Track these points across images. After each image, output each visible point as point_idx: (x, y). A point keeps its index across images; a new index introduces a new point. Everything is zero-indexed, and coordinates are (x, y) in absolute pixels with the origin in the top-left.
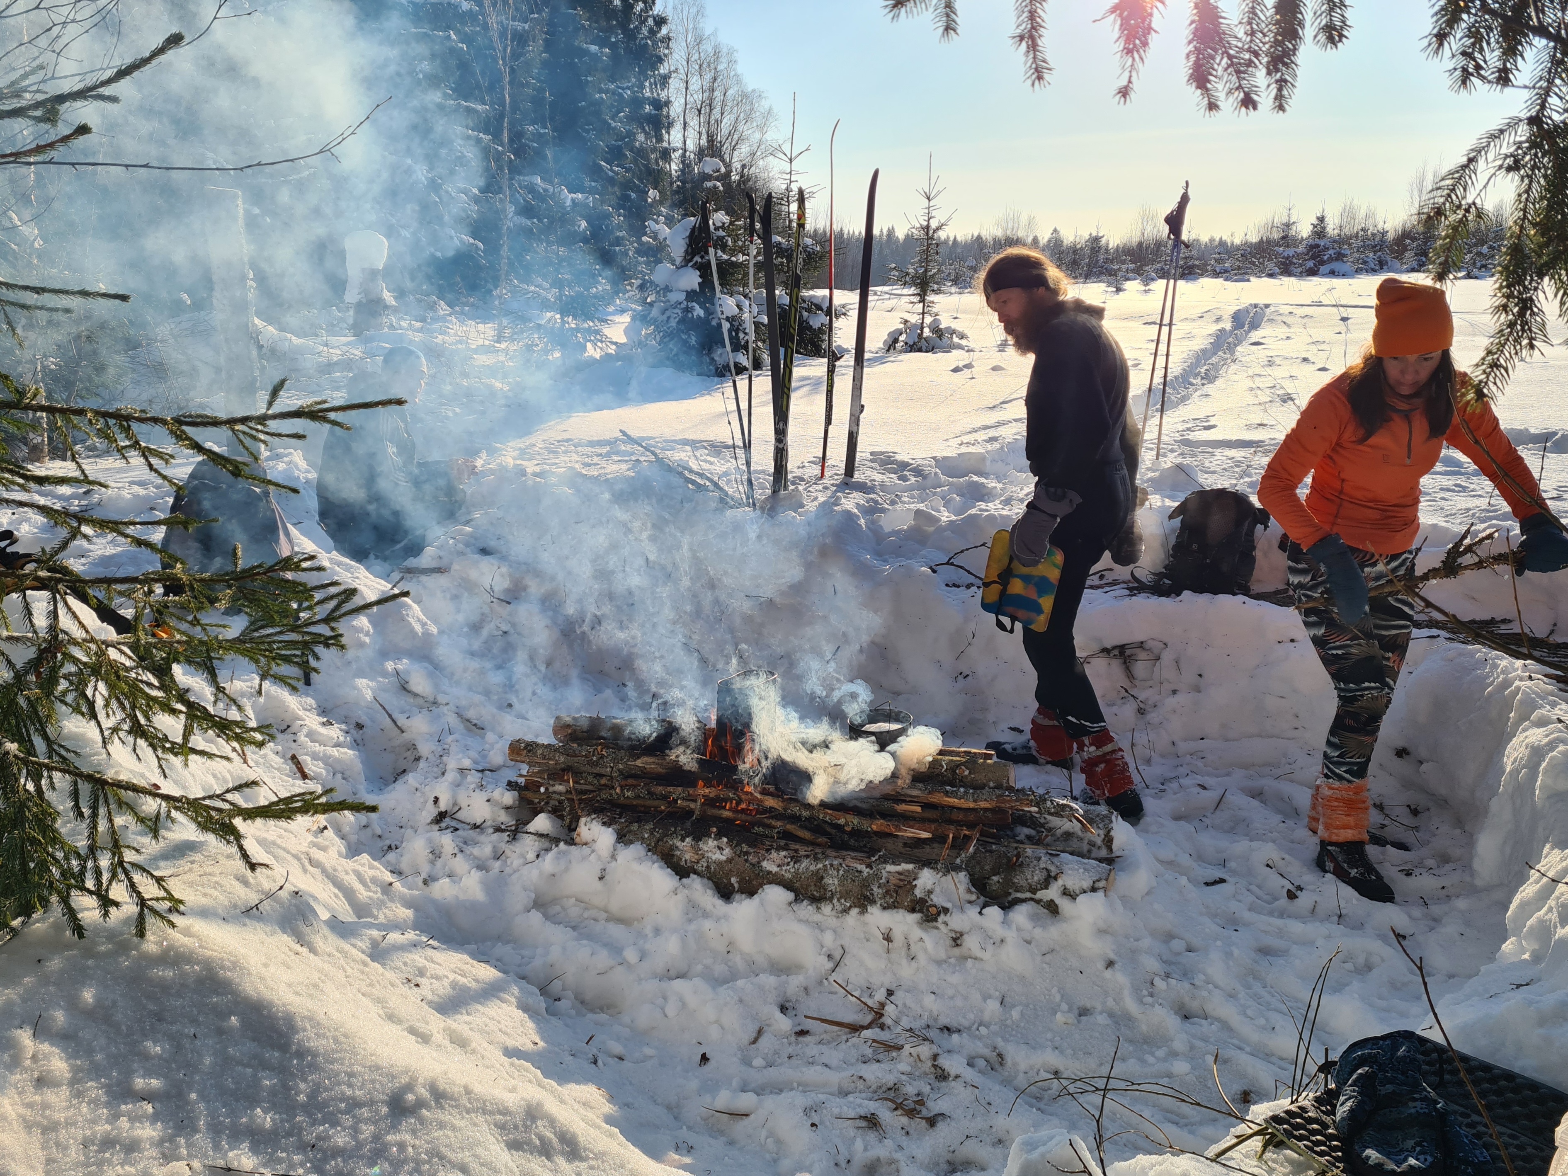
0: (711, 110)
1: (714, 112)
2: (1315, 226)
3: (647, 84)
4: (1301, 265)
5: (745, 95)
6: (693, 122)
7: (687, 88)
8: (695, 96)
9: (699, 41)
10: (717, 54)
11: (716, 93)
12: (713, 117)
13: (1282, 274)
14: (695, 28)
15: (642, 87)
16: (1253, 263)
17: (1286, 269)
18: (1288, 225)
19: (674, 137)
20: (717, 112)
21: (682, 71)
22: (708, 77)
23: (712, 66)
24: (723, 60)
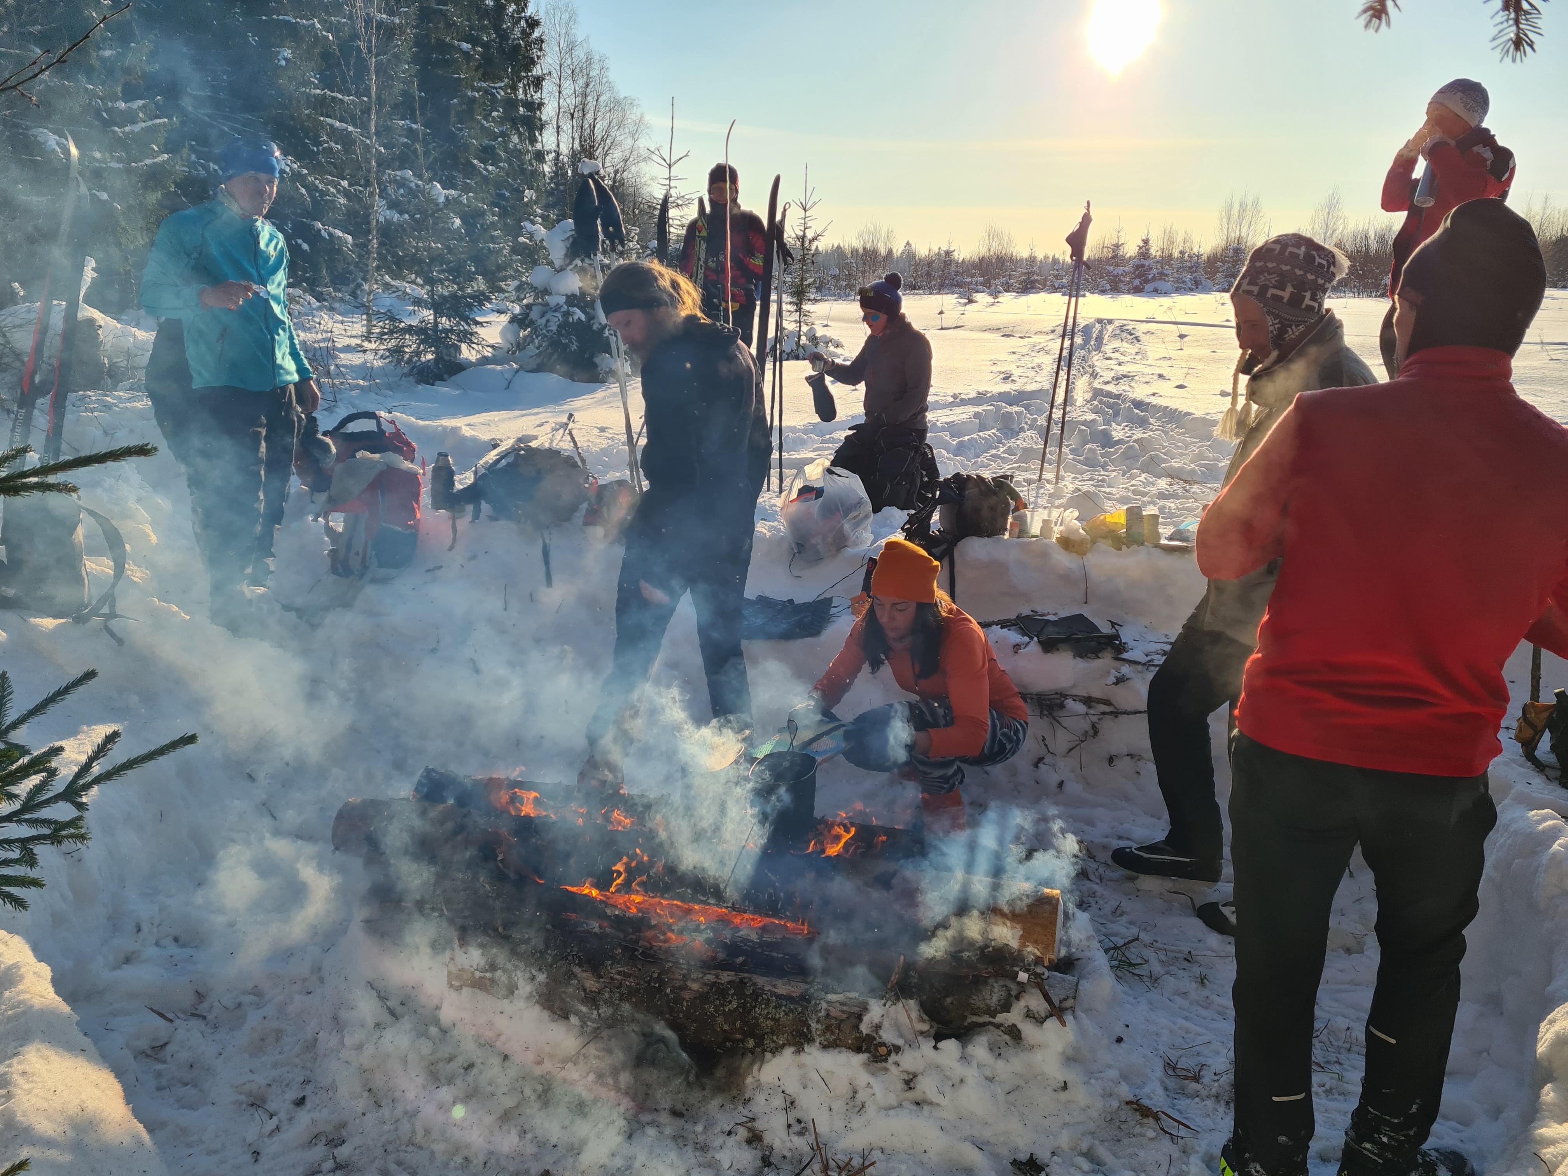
0: (584, 115)
1: (587, 116)
2: (1140, 248)
3: (520, 85)
4: (1129, 283)
5: (618, 102)
6: (566, 126)
7: (560, 92)
8: (568, 101)
9: (571, 47)
10: (589, 61)
11: (589, 99)
12: (586, 122)
13: (1111, 290)
14: (567, 34)
15: (514, 88)
16: (1087, 280)
17: (1116, 286)
18: (1117, 246)
19: (547, 140)
20: (590, 116)
21: (555, 75)
22: (581, 82)
23: (585, 72)
24: (596, 66)
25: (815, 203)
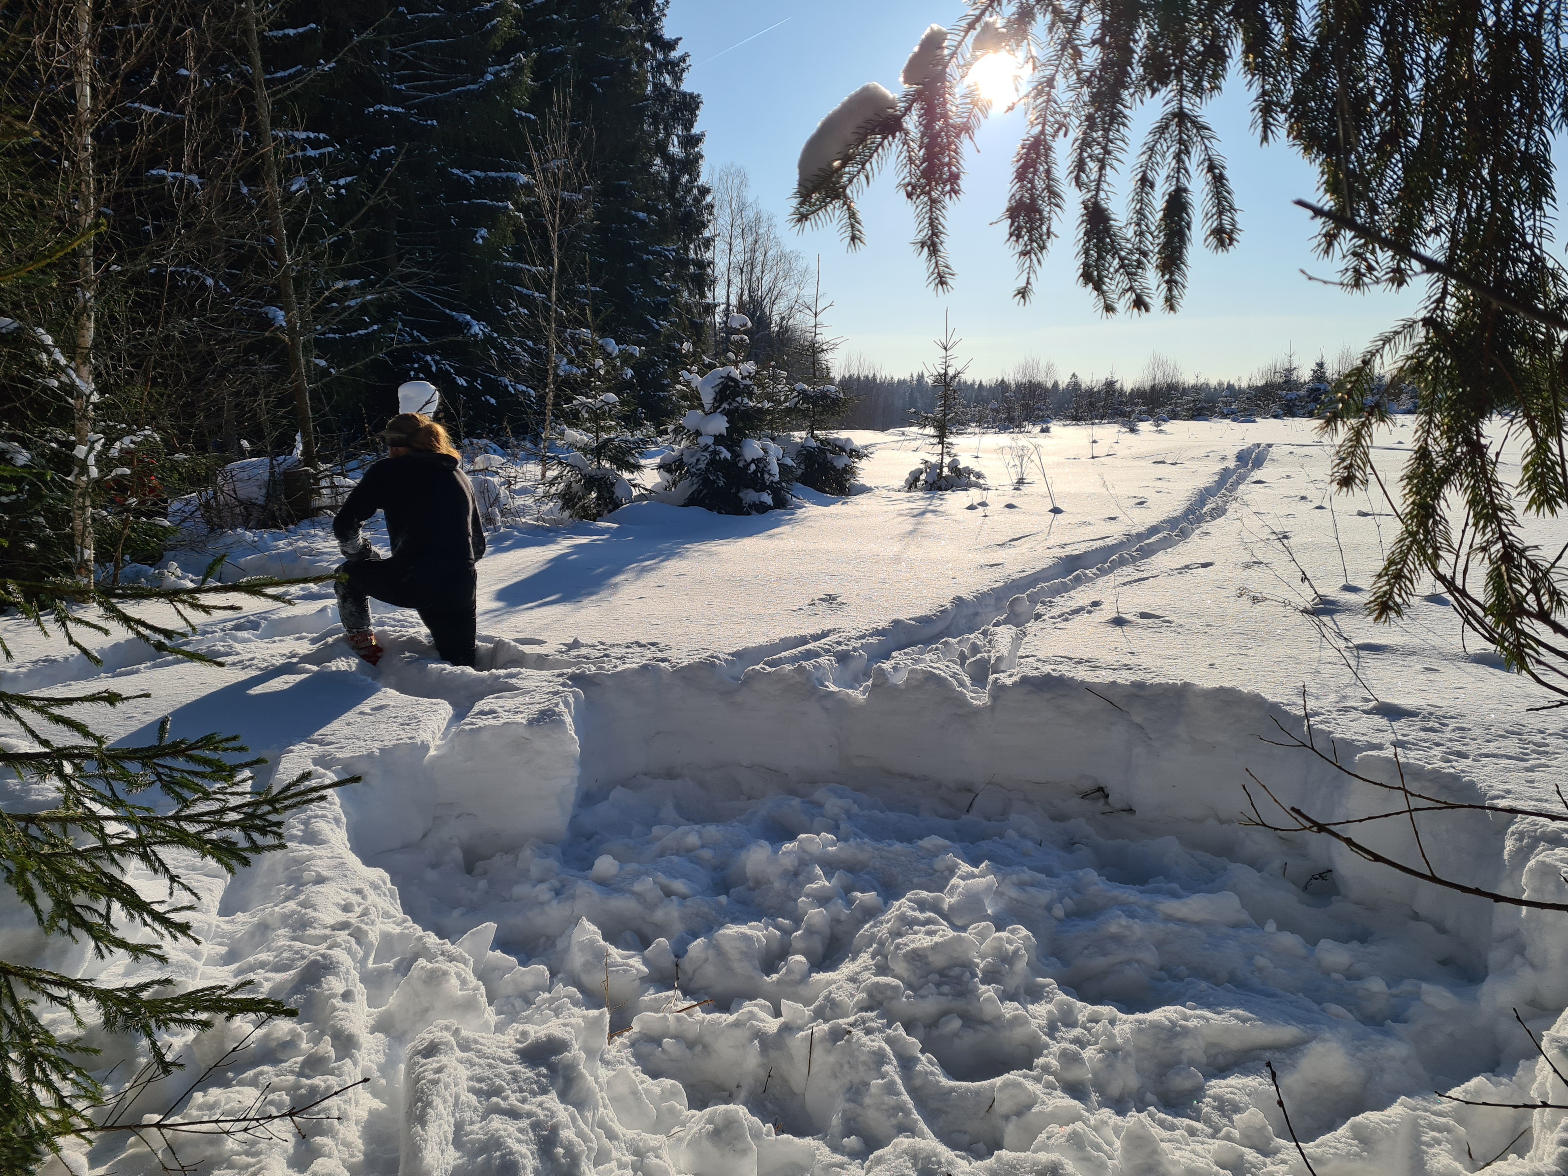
0: (752, 269)
1: (755, 270)
2: (1315, 372)
3: (692, 246)
4: (1303, 407)
5: (783, 256)
6: (736, 280)
7: (730, 250)
8: (738, 257)
9: (742, 208)
10: (758, 220)
11: (757, 254)
12: (754, 275)
13: (1285, 415)
14: (738, 197)
15: (687, 249)
16: (1258, 406)
17: (1290, 410)
18: (1290, 371)
19: (718, 294)
20: (757, 271)
21: (725, 235)
22: (750, 239)
23: (754, 230)
24: (764, 224)
25: (955, 343)
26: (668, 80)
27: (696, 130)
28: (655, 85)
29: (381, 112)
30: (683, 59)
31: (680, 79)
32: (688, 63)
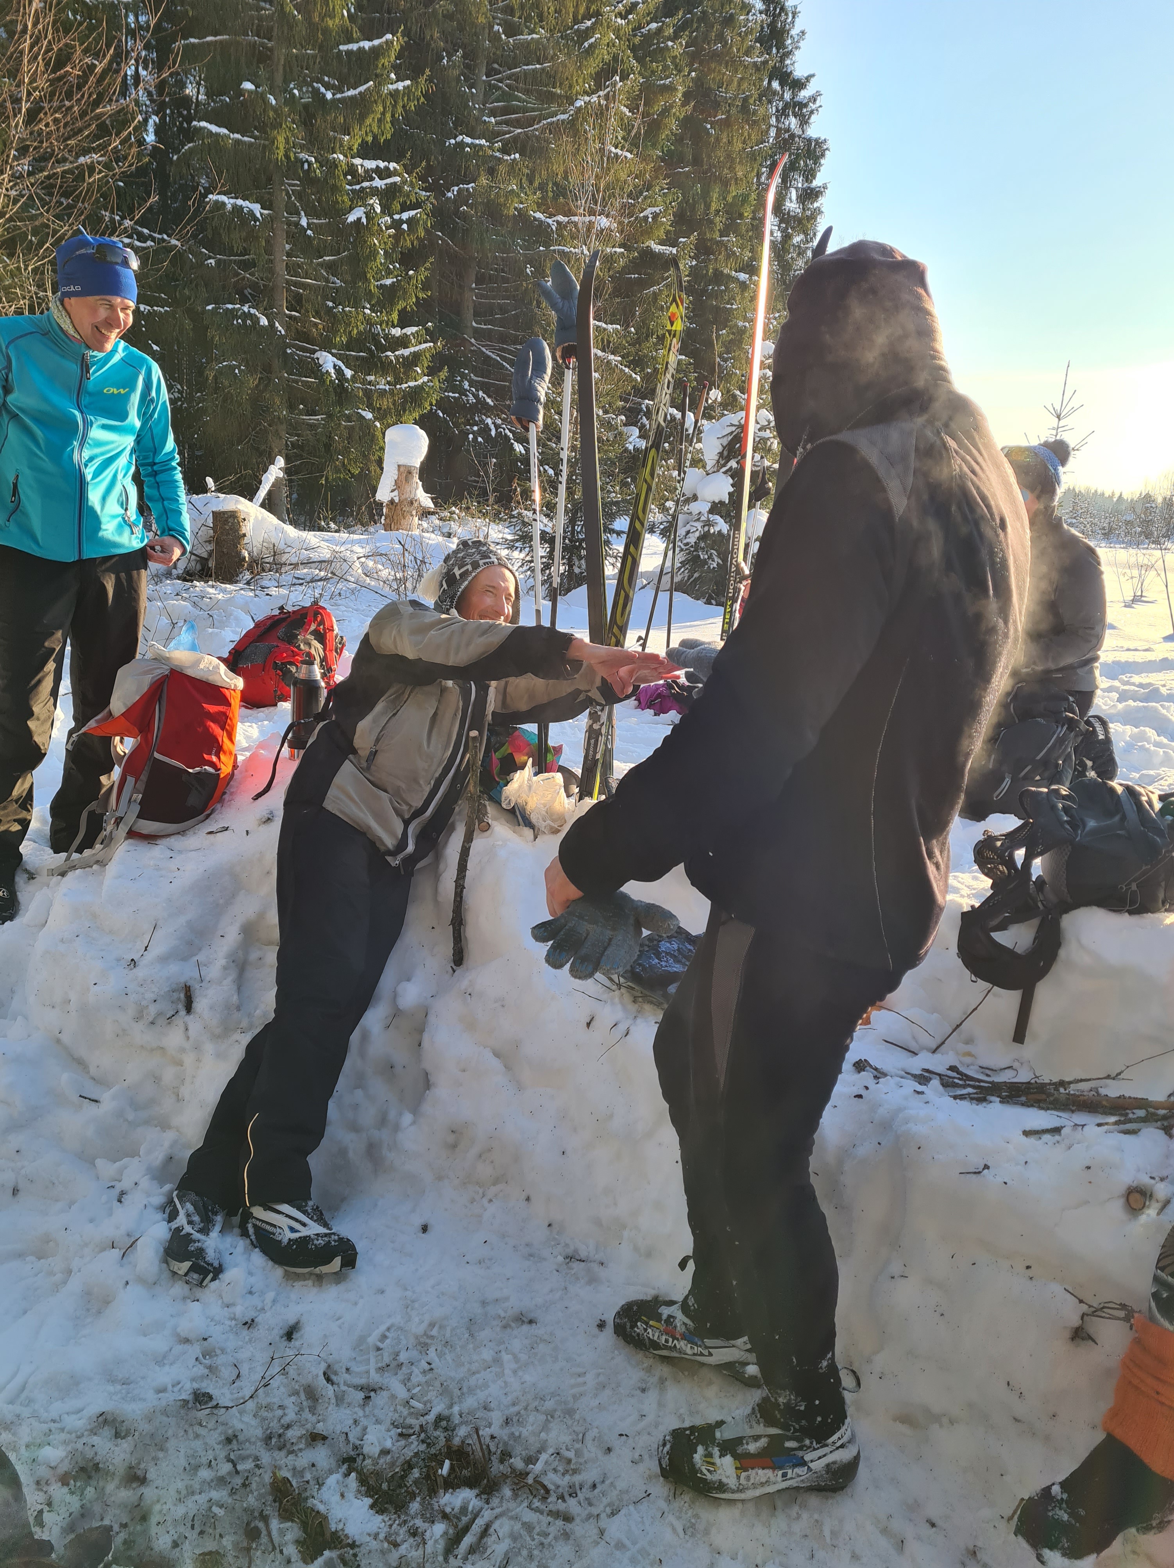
25: (1074, 410)
26: (793, 122)
27: (817, 183)
28: (779, 130)
29: (462, 145)
30: (813, 99)
31: (807, 122)
32: (818, 104)
